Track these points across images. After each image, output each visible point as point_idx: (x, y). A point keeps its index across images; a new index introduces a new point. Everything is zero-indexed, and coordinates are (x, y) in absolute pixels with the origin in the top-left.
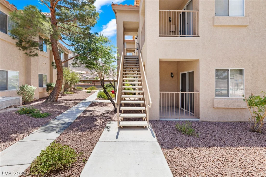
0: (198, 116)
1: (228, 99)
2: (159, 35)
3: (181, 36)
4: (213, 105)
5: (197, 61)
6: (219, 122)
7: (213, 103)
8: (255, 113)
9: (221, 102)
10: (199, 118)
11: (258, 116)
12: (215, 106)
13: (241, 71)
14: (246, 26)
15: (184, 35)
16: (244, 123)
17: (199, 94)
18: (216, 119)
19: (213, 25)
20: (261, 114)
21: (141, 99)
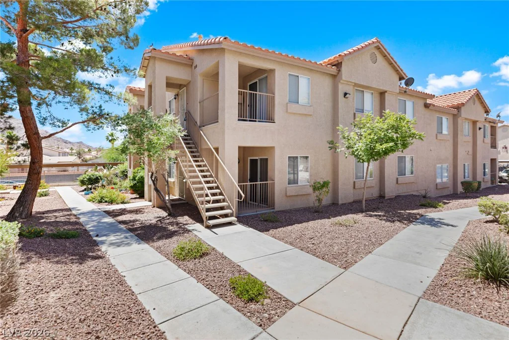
0: (272, 206)
1: (298, 186)
2: (237, 118)
3: (259, 121)
4: (286, 194)
5: (273, 148)
6: (291, 210)
7: (286, 191)
8: (317, 196)
9: (292, 190)
10: (274, 209)
11: (319, 198)
12: (288, 194)
13: (307, 158)
14: (311, 115)
15: (254, 120)
16: (309, 208)
17: (274, 183)
18: (288, 208)
19: (287, 112)
20: (321, 197)
21: (218, 194)
